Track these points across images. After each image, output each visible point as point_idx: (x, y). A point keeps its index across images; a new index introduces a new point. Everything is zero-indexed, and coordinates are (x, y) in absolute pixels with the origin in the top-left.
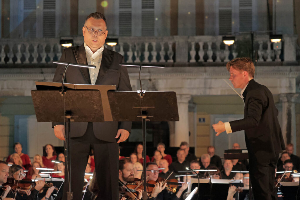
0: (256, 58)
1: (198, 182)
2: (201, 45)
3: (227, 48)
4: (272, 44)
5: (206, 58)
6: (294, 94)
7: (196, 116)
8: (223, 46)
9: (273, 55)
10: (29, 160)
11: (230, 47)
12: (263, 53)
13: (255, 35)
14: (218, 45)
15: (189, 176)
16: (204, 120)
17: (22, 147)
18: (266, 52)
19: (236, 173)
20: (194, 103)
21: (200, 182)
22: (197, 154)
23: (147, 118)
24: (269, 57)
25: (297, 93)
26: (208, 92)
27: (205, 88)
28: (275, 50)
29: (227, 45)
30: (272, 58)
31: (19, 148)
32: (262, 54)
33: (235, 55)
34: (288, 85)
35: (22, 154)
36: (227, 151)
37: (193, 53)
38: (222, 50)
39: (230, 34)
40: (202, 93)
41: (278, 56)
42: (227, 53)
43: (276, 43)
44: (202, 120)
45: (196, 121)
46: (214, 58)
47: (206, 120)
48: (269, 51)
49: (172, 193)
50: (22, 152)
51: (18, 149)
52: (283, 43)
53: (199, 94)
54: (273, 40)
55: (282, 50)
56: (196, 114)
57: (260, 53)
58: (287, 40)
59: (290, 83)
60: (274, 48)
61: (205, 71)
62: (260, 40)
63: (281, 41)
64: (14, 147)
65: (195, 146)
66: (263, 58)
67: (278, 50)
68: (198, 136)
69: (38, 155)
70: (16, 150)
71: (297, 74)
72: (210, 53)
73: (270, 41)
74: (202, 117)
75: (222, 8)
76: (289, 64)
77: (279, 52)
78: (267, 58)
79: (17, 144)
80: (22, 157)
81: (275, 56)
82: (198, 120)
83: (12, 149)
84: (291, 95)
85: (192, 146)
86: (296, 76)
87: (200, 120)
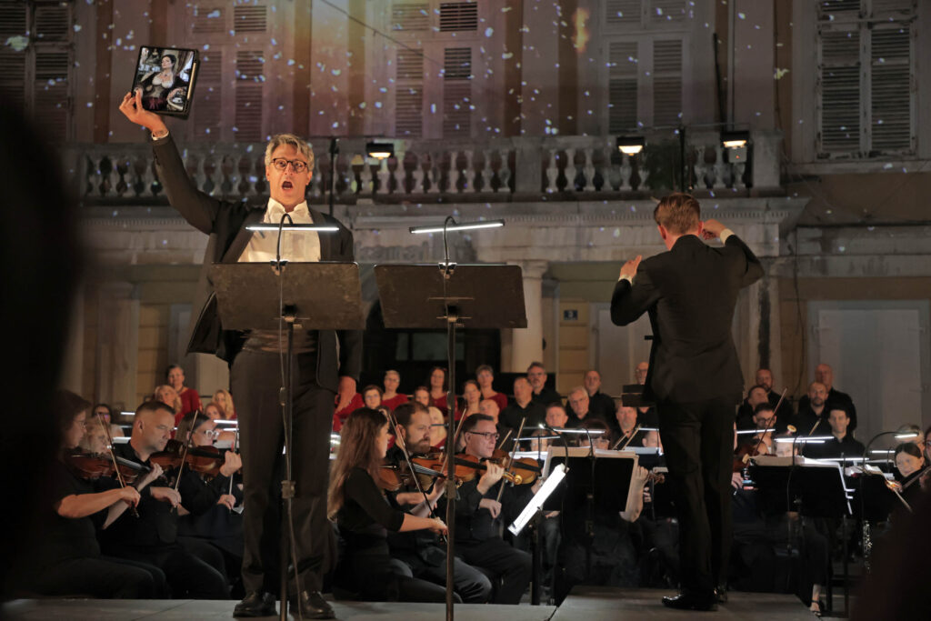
0: (690, 182)
1: (564, 455)
2: (570, 154)
3: (625, 161)
4: (726, 151)
5: (581, 181)
6: (775, 258)
7: (559, 307)
8: (618, 157)
9: (728, 175)
10: (197, 401)
11: (633, 159)
12: (705, 170)
13: (687, 133)
14: (607, 155)
15: (544, 440)
16: (575, 314)
17: (184, 374)
18: (712, 169)
19: (647, 431)
20: (553, 279)
21: (570, 455)
22: (559, 389)
23: (458, 321)
24: (719, 179)
25: (781, 256)
26: (585, 255)
27: (578, 246)
28: (732, 164)
29: (627, 154)
30: (725, 180)
31: (178, 375)
32: (703, 173)
33: (643, 175)
34: (761, 239)
35: (185, 389)
36: (628, 388)
37: (553, 173)
38: (616, 166)
39: (634, 132)
40: (572, 258)
41: (739, 178)
42: (626, 172)
43: (735, 148)
44: (571, 315)
45: (559, 316)
46: (598, 182)
47: (579, 315)
48: (719, 166)
49: (513, 485)
50: (185, 384)
51: (176, 377)
52: (750, 148)
53: (565, 260)
54: (729, 144)
55: (749, 165)
56: (557, 302)
57: (698, 170)
58: (760, 141)
59: (766, 233)
60: (731, 160)
61: (579, 212)
62: (698, 143)
63: (745, 145)
64: (167, 374)
65: (557, 371)
66: (706, 180)
67: (740, 164)
68: (561, 349)
69: (221, 391)
70: (171, 380)
71: (782, 215)
72: (590, 173)
73: (723, 145)
74: (571, 307)
75: (615, 77)
76: (765, 194)
77: (742, 169)
78: (714, 181)
79: (172, 367)
80: (183, 396)
81: (733, 179)
82: (562, 315)
83: (163, 377)
84: (769, 260)
85: (550, 371)
86: (779, 219)
87: (566, 314)
